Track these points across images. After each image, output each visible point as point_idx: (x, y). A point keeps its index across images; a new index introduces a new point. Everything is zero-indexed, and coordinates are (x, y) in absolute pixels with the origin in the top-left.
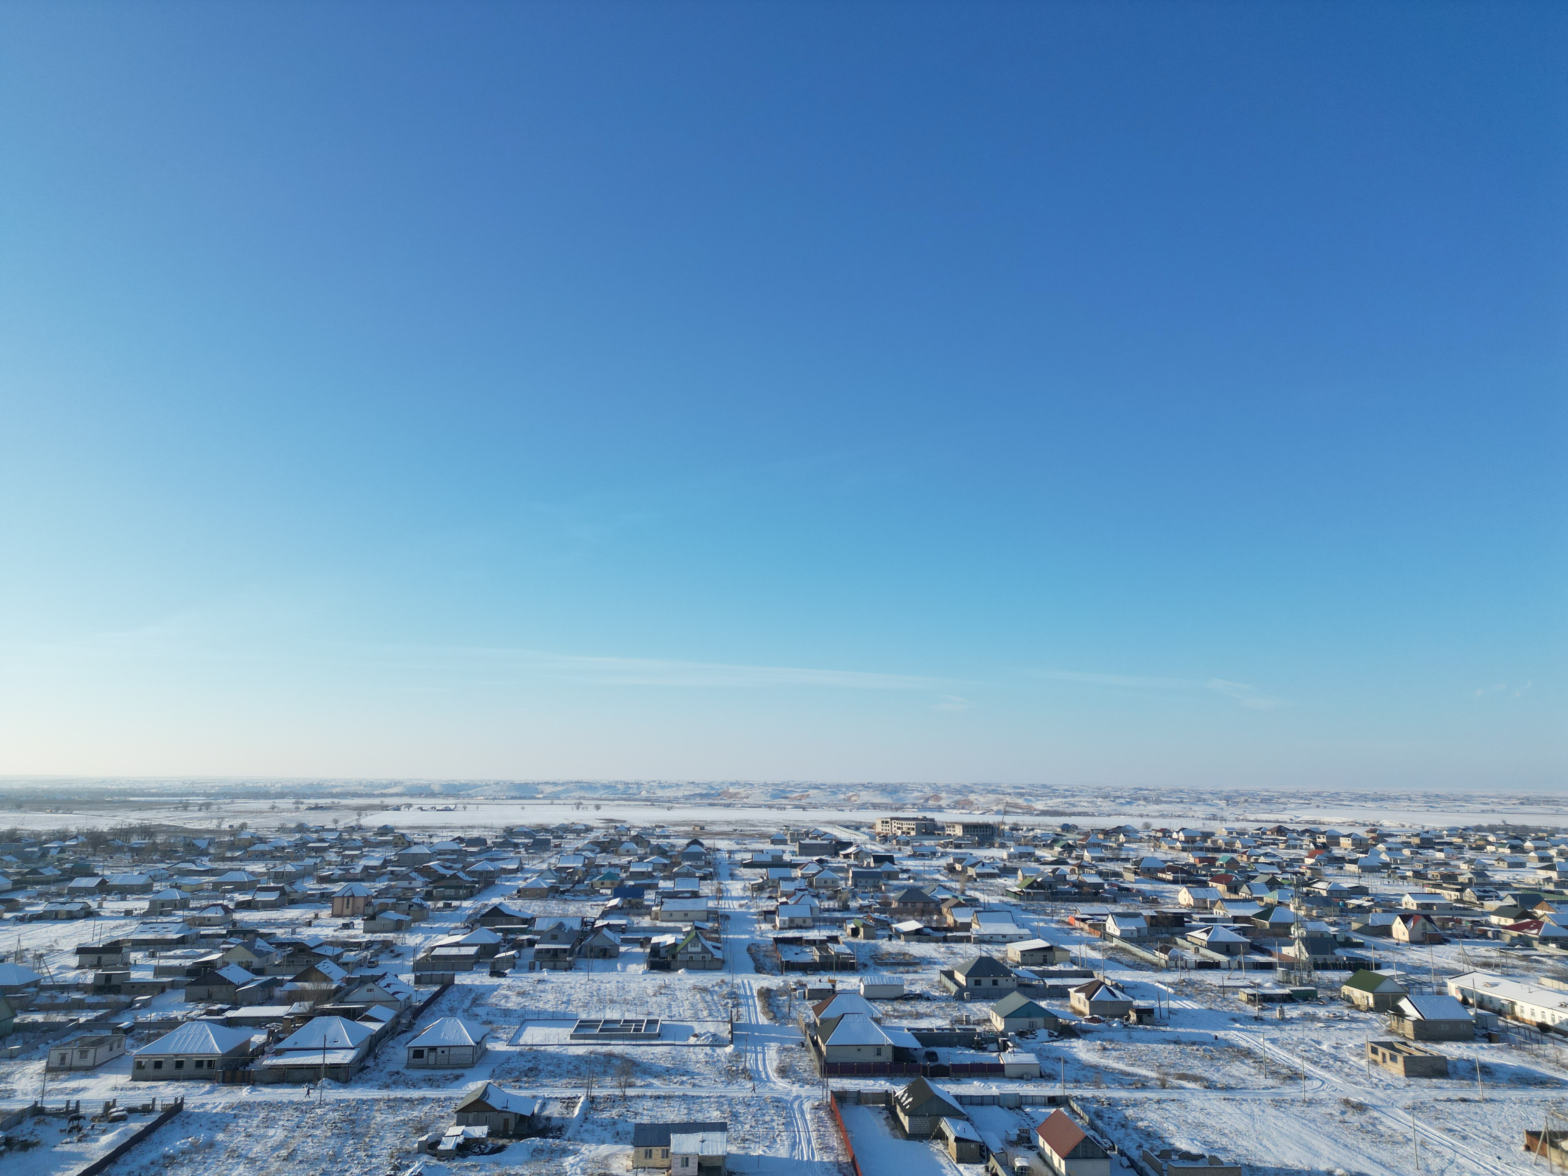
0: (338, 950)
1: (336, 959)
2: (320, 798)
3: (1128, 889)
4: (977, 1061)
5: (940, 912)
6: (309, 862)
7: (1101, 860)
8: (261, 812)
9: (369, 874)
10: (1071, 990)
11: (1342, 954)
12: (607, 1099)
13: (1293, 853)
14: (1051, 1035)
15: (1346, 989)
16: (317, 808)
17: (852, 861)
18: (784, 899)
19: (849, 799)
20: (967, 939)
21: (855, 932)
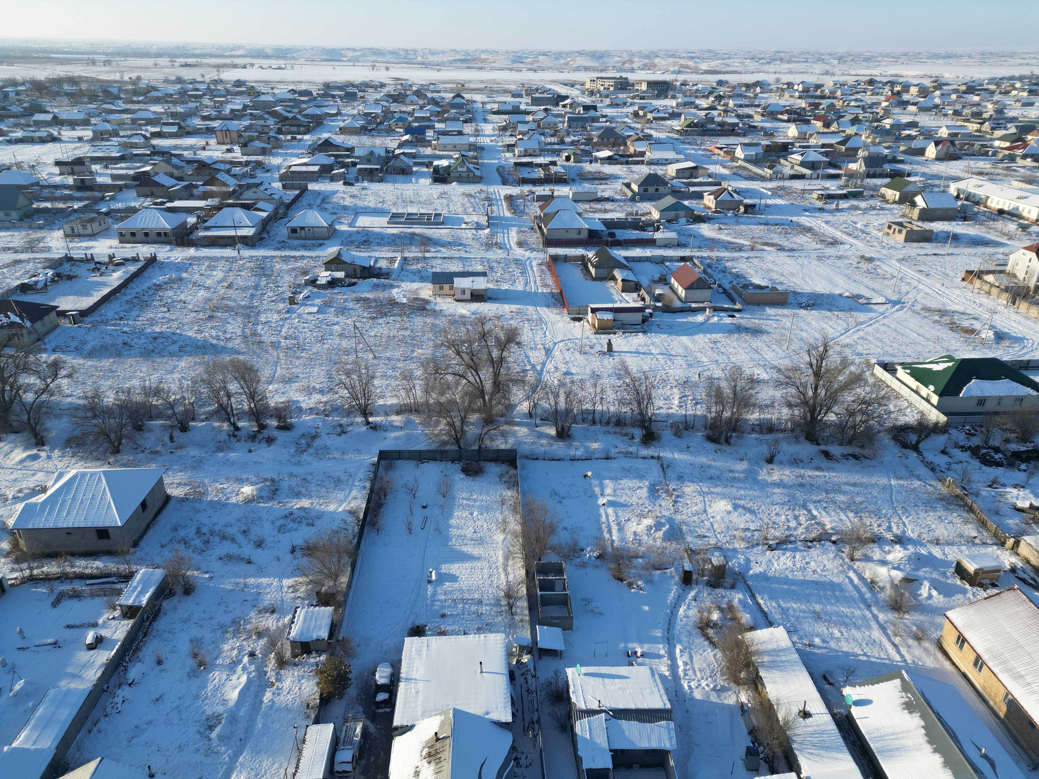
0: (228, 167)
1: (228, 172)
2: (187, 57)
3: (755, 127)
4: (640, 237)
5: (625, 145)
6: (192, 105)
7: (741, 106)
8: (148, 68)
9: (235, 115)
10: (705, 194)
11: (887, 167)
12: (414, 258)
13: (875, 99)
14: (688, 221)
15: (883, 190)
16: (186, 65)
17: (568, 110)
18: (521, 136)
19: (567, 64)
20: (642, 162)
21: (568, 159)
